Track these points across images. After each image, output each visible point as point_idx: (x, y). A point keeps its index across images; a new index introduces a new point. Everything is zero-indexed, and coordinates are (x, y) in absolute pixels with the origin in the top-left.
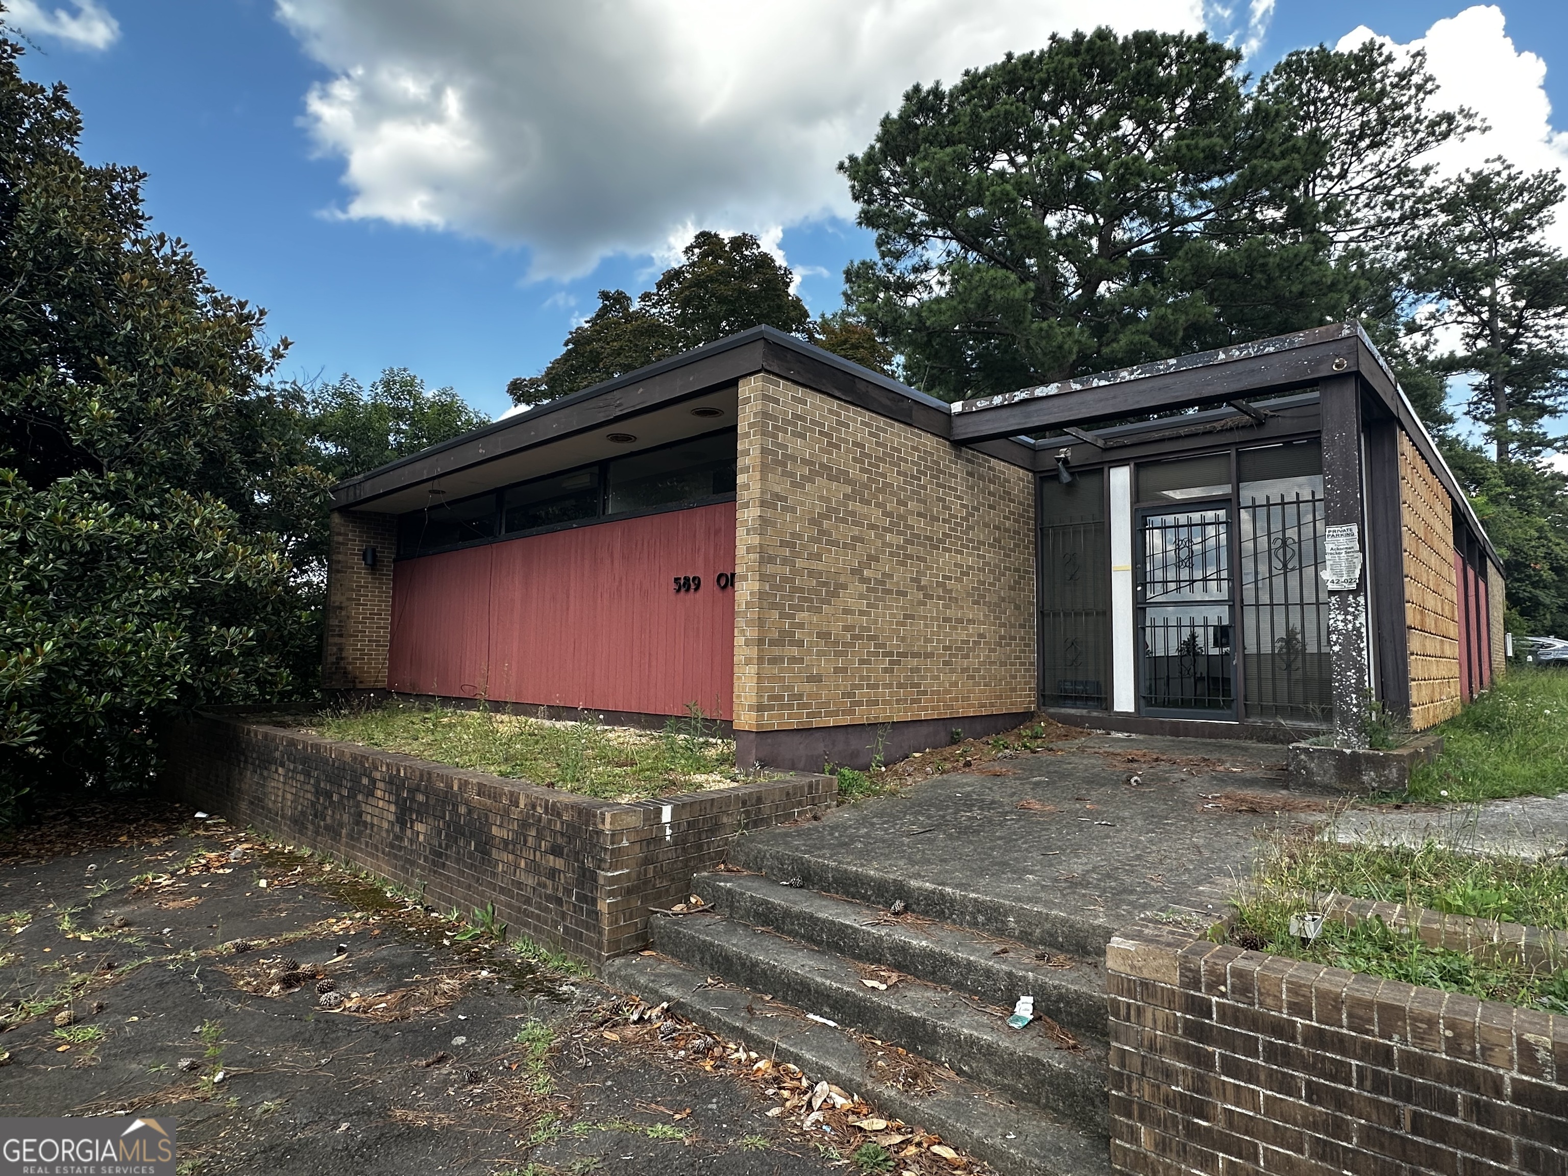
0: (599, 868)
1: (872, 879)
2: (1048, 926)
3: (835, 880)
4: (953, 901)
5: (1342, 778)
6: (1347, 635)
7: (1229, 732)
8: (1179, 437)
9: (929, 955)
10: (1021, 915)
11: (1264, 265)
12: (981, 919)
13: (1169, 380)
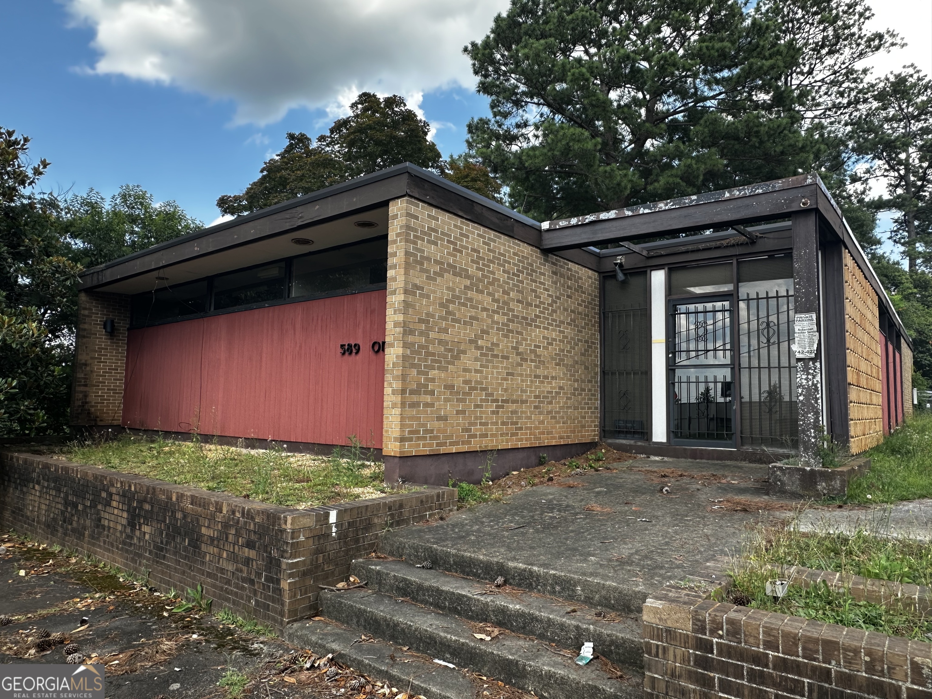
0: (282, 557)
1: (481, 562)
2: (604, 593)
3: (455, 563)
4: (538, 576)
5: (804, 488)
6: (808, 389)
7: (730, 456)
8: (698, 250)
9: (521, 615)
10: (586, 585)
11: (757, 132)
12: (558, 588)
13: (692, 210)
